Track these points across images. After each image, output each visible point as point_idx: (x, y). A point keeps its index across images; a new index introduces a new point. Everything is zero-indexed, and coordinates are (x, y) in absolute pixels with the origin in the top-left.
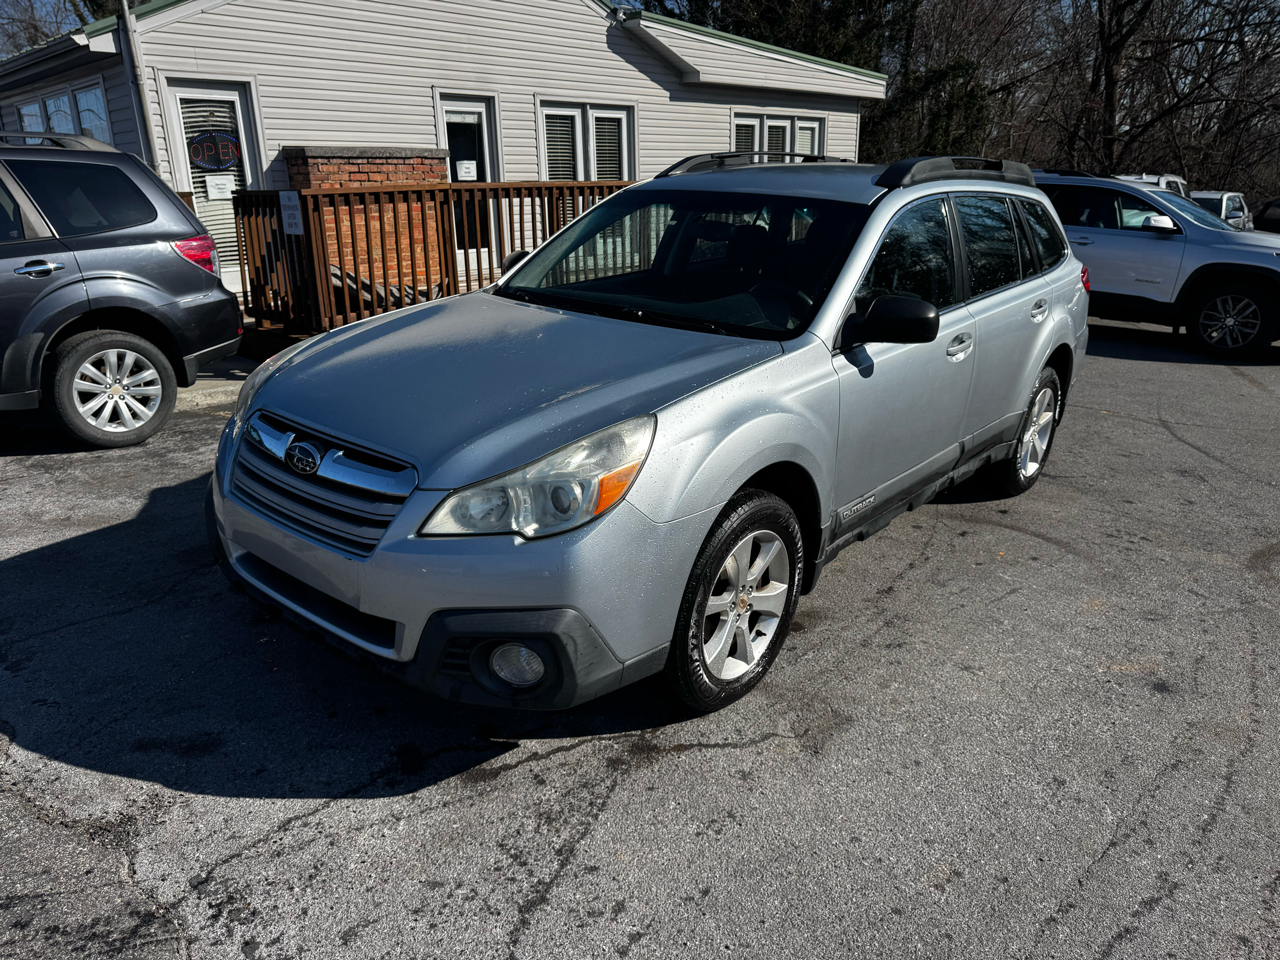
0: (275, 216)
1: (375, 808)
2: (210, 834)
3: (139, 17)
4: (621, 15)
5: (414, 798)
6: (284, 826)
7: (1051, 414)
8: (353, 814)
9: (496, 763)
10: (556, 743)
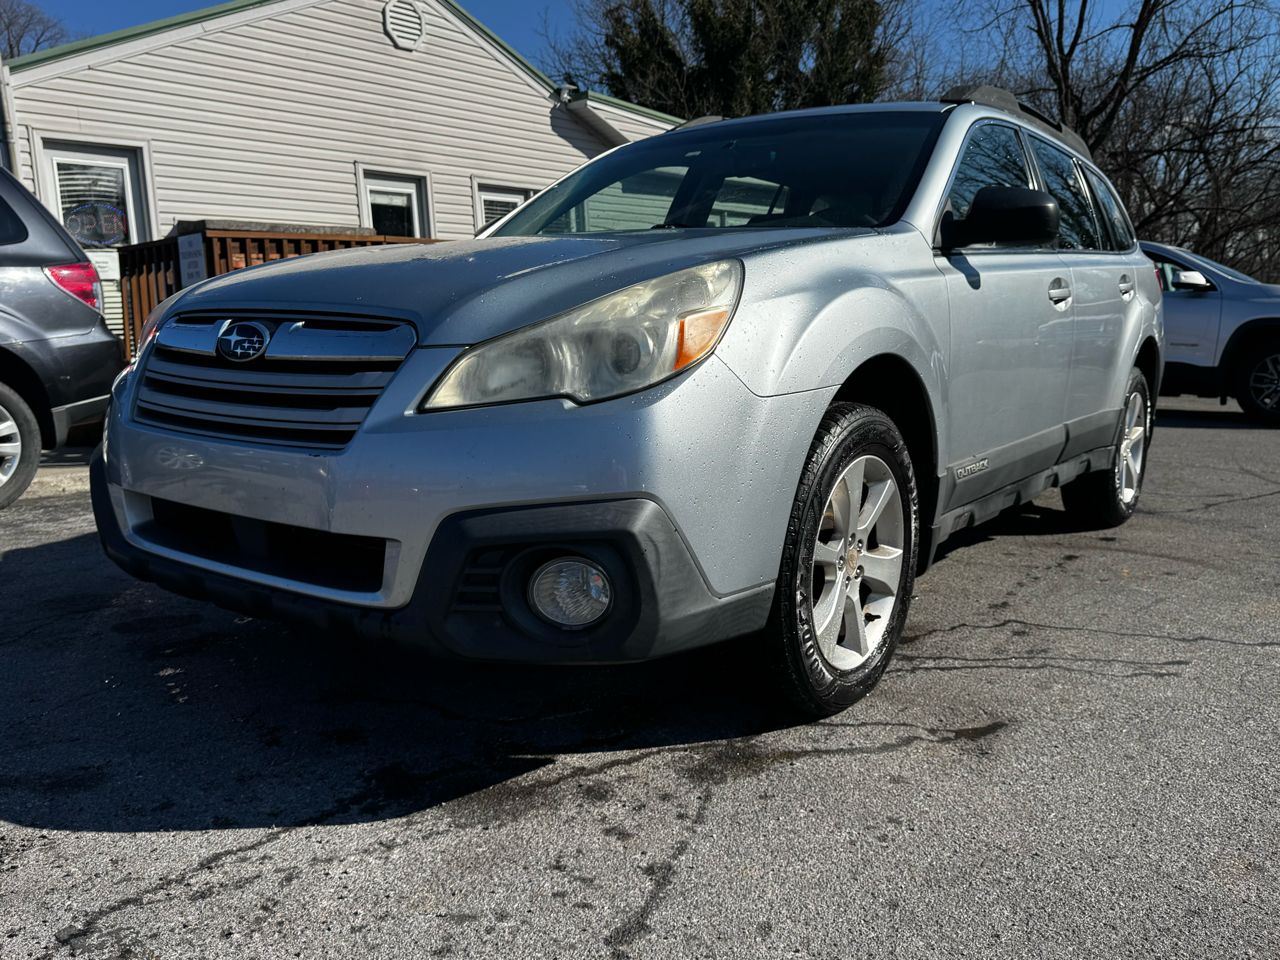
0: (171, 270)
1: (354, 836)
2: (90, 879)
3: (13, 70)
4: (566, 96)
5: (409, 823)
6: (207, 865)
7: (1141, 429)
8: (317, 845)
9: (527, 779)
10: (609, 756)
